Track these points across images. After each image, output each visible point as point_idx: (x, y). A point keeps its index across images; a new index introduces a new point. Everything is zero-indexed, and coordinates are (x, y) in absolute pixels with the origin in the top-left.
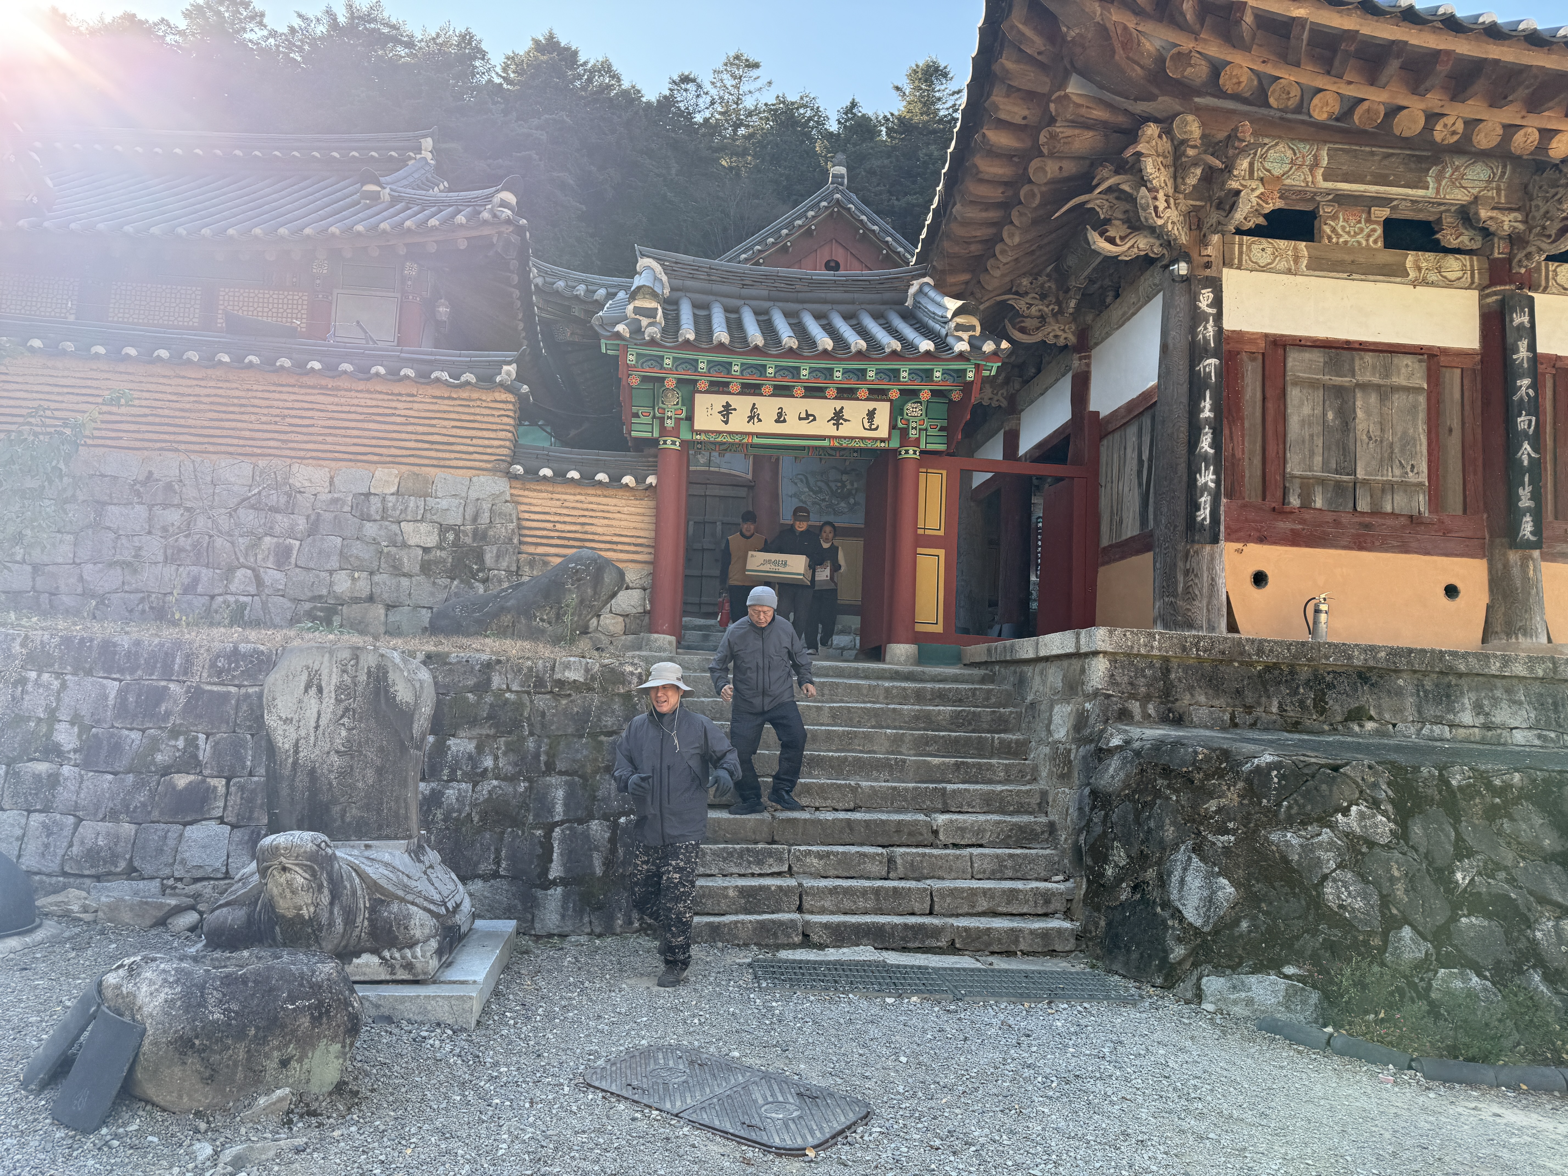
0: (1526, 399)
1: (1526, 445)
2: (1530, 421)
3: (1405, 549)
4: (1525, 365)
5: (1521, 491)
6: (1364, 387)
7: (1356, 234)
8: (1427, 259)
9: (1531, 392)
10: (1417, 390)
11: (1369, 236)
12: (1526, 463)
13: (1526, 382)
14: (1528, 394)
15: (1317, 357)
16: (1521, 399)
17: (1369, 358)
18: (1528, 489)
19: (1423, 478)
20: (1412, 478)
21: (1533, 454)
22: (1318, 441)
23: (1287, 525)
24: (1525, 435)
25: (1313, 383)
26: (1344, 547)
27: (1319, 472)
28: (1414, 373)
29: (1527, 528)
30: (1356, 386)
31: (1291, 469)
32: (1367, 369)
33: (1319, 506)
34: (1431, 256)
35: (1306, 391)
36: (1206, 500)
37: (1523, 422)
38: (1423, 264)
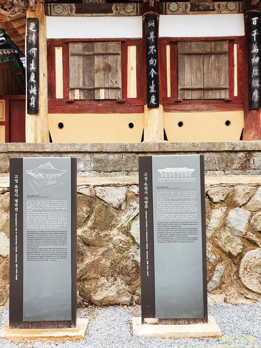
0: (153, 53)
1: (153, 70)
2: (154, 61)
3: (114, 112)
4: (153, 41)
5: (151, 87)
6: (98, 55)
8: (120, 6)
9: (155, 50)
10: (118, 54)
12: (152, 76)
13: (153, 47)
14: (153, 51)
15: (80, 46)
16: (151, 53)
17: (99, 44)
19: (120, 86)
20: (116, 86)
21: (155, 73)
22: (81, 75)
23: (71, 106)
24: (152, 67)
25: (79, 55)
26: (92, 113)
27: (81, 86)
28: (116, 48)
29: (153, 100)
30: (94, 54)
31: (71, 85)
32: (99, 48)
33: (82, 98)
34: (121, 4)
35: (76, 58)
36: (33, 99)
37: (152, 62)
38: (119, 8)
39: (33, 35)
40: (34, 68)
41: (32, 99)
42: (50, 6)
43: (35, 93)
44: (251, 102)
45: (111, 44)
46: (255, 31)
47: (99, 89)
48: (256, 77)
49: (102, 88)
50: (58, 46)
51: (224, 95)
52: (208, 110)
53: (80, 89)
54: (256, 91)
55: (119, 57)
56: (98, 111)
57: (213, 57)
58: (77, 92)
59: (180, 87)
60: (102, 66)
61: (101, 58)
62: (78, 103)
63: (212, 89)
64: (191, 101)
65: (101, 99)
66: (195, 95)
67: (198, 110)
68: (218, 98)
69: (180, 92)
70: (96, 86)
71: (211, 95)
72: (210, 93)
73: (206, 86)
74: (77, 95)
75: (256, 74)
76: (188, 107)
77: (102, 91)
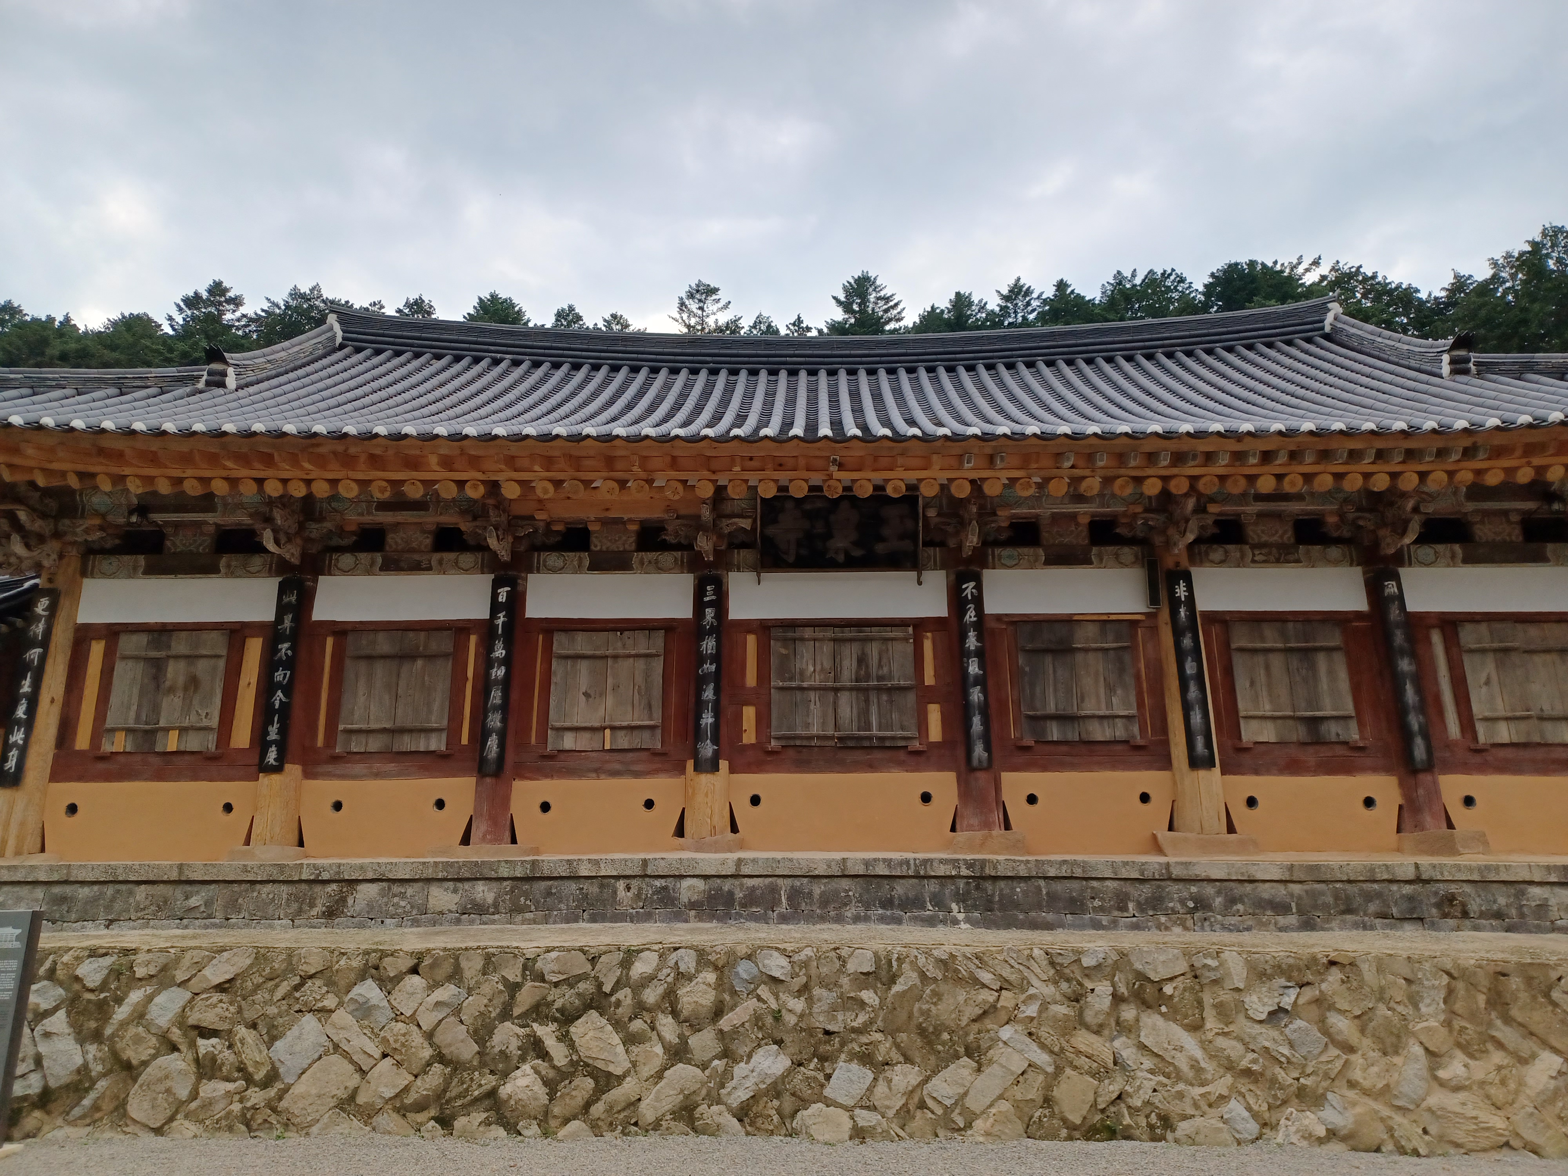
0: (284, 658)
1: (279, 693)
2: (285, 675)
3: (195, 778)
4: (290, 632)
5: (270, 728)
6: (177, 657)
7: (190, 545)
8: (235, 560)
9: (289, 653)
10: (218, 657)
11: (200, 545)
12: (277, 706)
13: (286, 645)
14: (286, 654)
15: (143, 639)
16: (281, 658)
17: (184, 634)
18: (276, 725)
19: (215, 722)
20: (205, 723)
21: (284, 699)
22: (135, 700)
23: (101, 766)
24: (280, 686)
25: (136, 658)
26: (146, 780)
27: (131, 724)
28: (217, 644)
29: (272, 755)
30: (168, 657)
31: (109, 724)
32: (180, 645)
33: (128, 750)
34: (241, 556)
35: (130, 664)
36: (14, 754)
37: (279, 676)
38: (234, 563)
39: (40, 621)
40: (29, 690)
41: (11, 754)
42: (94, 562)
43: (21, 742)
44: (482, 761)
45: (205, 635)
46: (501, 615)
47: (167, 730)
48: (495, 708)
49: (173, 729)
50: (99, 638)
51: (437, 743)
52: (399, 775)
53: (129, 731)
54: (494, 736)
55: (222, 663)
56: (159, 776)
57: (420, 663)
58: (120, 737)
59: (341, 727)
60: (181, 680)
61: (182, 665)
62: (121, 759)
63: (410, 731)
64: (365, 755)
65: (169, 750)
66: (374, 744)
67: (377, 775)
68: (422, 749)
69: (340, 738)
70: (162, 724)
71: (407, 743)
72: (406, 738)
73: (399, 724)
74: (119, 743)
75: (498, 701)
76: (359, 768)
77: (174, 735)
